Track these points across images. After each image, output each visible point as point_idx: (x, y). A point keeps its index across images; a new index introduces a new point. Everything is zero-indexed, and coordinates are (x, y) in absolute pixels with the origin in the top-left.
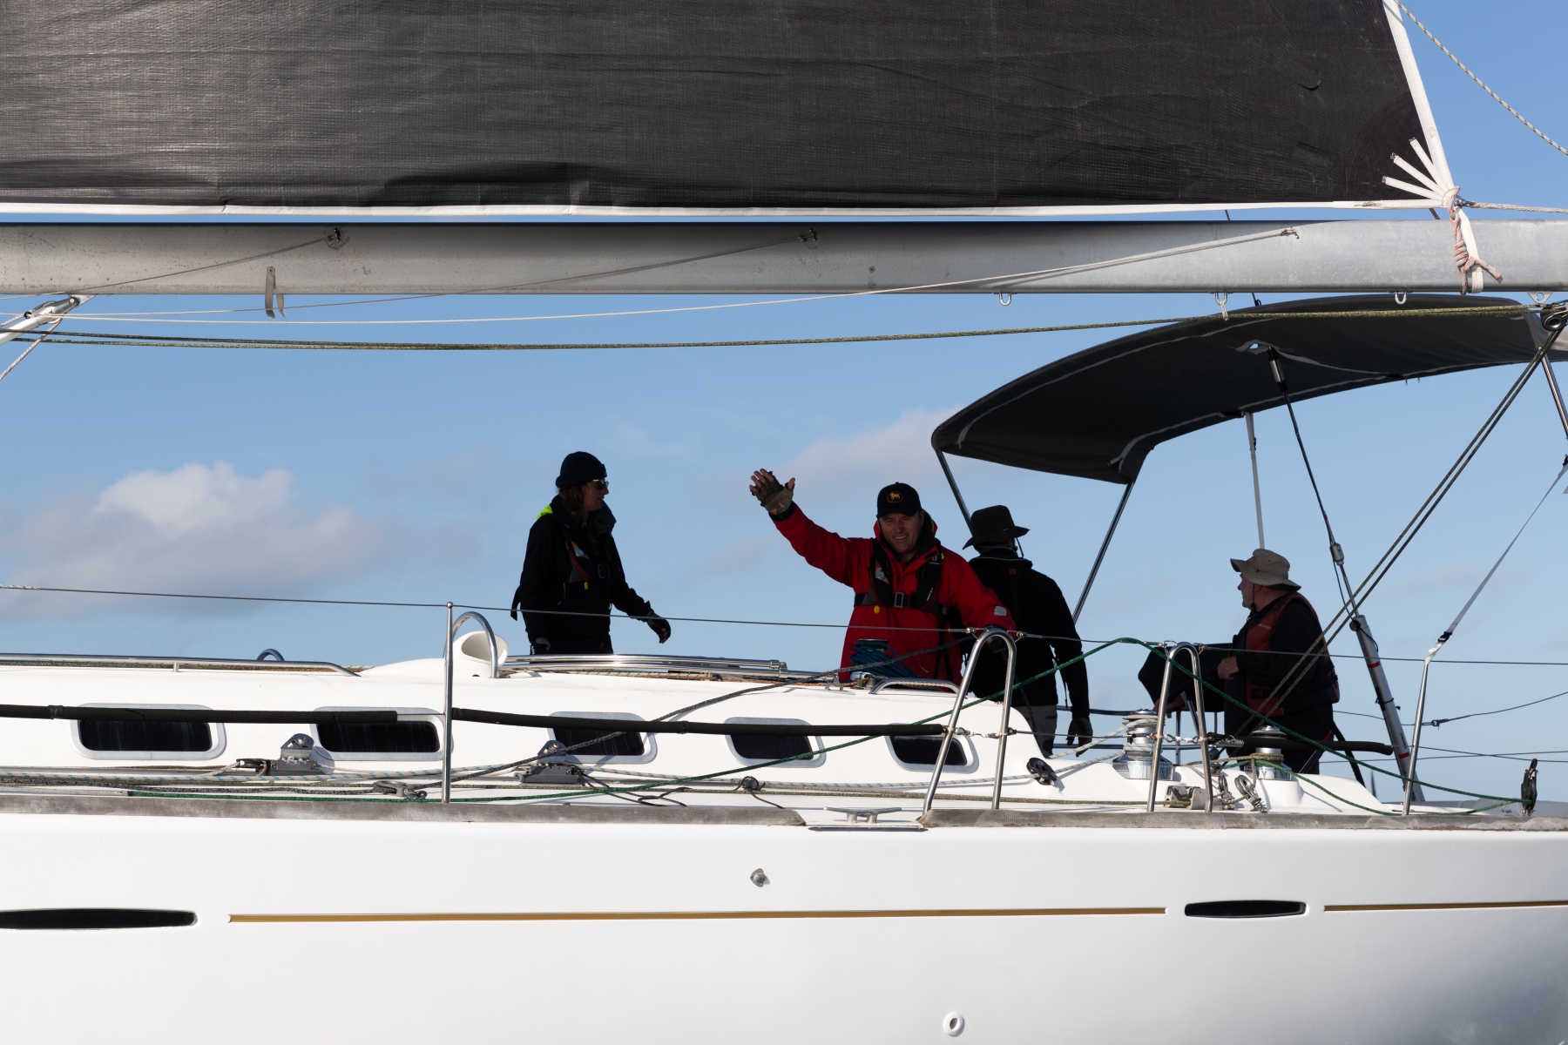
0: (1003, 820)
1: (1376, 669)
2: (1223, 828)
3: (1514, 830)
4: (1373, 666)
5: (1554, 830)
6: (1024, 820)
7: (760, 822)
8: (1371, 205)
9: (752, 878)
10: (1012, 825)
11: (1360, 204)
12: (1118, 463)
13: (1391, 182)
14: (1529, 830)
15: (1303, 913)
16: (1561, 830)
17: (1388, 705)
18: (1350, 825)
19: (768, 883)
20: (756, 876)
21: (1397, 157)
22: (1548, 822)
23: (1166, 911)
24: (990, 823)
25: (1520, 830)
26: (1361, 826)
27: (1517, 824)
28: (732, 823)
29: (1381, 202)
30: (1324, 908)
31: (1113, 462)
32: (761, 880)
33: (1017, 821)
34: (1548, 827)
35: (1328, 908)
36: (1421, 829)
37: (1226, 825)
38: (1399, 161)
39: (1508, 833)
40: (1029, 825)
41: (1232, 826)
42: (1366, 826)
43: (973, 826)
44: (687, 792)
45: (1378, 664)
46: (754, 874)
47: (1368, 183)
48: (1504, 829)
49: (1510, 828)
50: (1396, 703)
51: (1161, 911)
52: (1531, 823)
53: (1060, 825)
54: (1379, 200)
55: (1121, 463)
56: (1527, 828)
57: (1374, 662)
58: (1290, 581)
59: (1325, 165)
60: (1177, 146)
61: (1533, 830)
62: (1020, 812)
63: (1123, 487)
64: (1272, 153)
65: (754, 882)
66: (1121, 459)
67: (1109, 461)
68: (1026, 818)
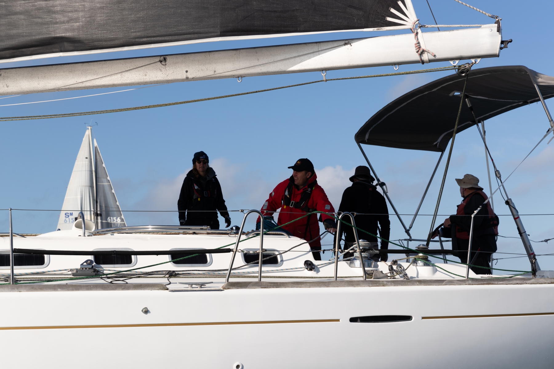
0: (260, 286)
1: (517, 220)
2: (369, 286)
3: (523, 284)
4: (516, 218)
5: (545, 283)
6: (271, 286)
7: (147, 289)
8: (380, 29)
9: (142, 311)
10: (265, 288)
11: (375, 29)
12: (437, 144)
13: (389, 19)
14: (531, 284)
15: (411, 320)
16: (549, 283)
17: (523, 234)
18: (435, 284)
19: (150, 312)
20: (144, 310)
21: (392, 9)
22: (542, 280)
23: (340, 320)
24: (254, 287)
25: (526, 284)
26: (441, 284)
27: (525, 281)
28: (134, 290)
29: (385, 28)
30: (421, 318)
31: (435, 143)
32: (146, 311)
33: (268, 286)
34: (542, 282)
35: (423, 318)
36: (472, 284)
37: (371, 285)
38: (393, 10)
39: (520, 285)
40: (273, 287)
41: (374, 285)
42: (443, 284)
43: (246, 288)
44: (141, 278)
45: (518, 217)
46: (143, 309)
47: (379, 20)
48: (517, 284)
49: (521, 283)
50: (527, 233)
51: (338, 320)
52: (532, 281)
53: (288, 287)
54: (384, 27)
55: (438, 144)
56: (530, 283)
57: (516, 217)
58: (479, 186)
59: (361, 14)
60: (297, 9)
61: (534, 284)
62: (269, 282)
63: (440, 153)
64: (337, 10)
65: (143, 313)
66: (438, 142)
67: (433, 143)
68: (272, 285)
